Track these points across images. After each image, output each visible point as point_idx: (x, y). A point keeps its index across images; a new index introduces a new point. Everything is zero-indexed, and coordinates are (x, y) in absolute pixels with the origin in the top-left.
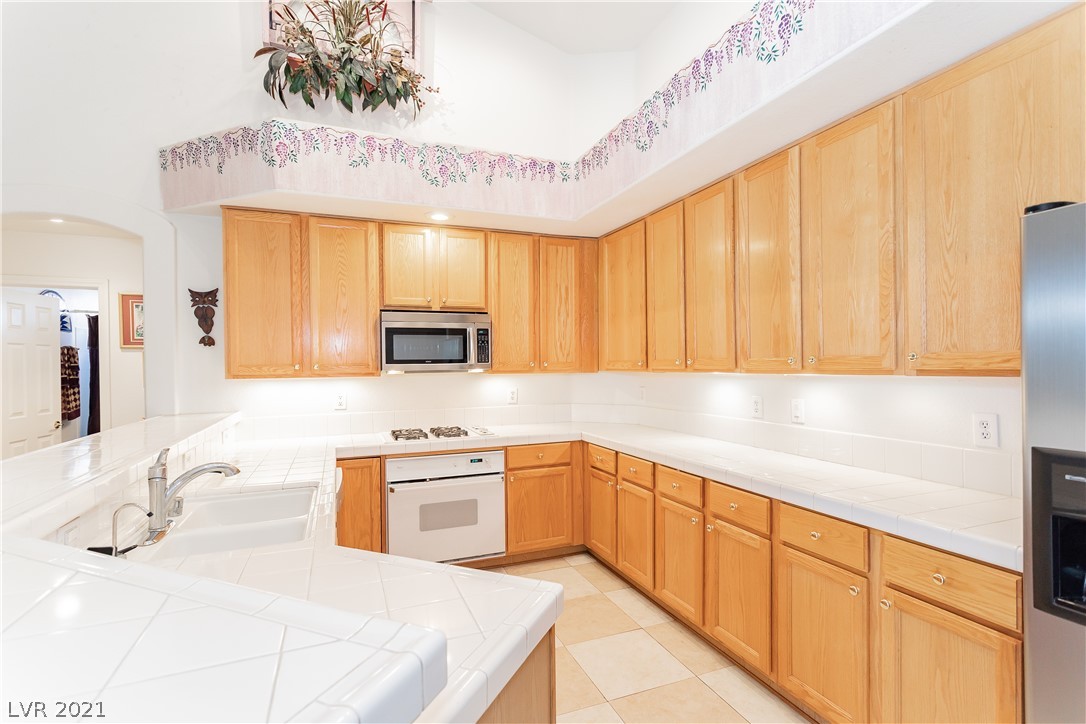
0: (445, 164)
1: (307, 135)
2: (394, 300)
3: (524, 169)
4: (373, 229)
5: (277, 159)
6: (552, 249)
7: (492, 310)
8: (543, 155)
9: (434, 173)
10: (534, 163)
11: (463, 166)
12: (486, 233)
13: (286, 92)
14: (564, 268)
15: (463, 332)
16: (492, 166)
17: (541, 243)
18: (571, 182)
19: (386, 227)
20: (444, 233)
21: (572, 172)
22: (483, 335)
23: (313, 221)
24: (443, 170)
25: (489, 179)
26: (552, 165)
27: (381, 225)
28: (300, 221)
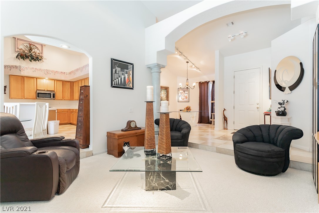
0: (47, 72)
1: (26, 68)
2: (38, 89)
3: (60, 73)
4: (35, 79)
5: (21, 70)
6: (66, 83)
7: (55, 91)
8: (63, 71)
9: (46, 73)
10: (62, 72)
11: (50, 72)
12: (54, 80)
13: (20, 59)
14: (68, 86)
15: (50, 94)
16: (55, 72)
17: (64, 82)
18: (67, 75)
19: (37, 79)
20: (47, 80)
21: (68, 74)
22: (54, 95)
23: (25, 77)
24: (47, 73)
25: (55, 74)
26: (65, 73)
27: (37, 78)
28: (23, 77)
